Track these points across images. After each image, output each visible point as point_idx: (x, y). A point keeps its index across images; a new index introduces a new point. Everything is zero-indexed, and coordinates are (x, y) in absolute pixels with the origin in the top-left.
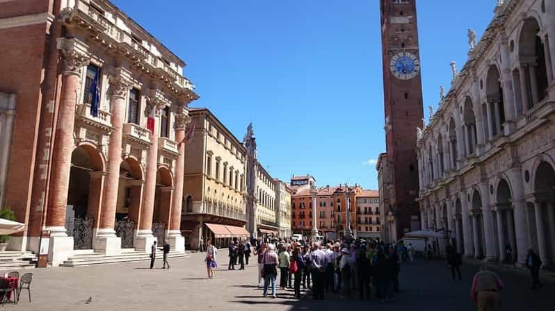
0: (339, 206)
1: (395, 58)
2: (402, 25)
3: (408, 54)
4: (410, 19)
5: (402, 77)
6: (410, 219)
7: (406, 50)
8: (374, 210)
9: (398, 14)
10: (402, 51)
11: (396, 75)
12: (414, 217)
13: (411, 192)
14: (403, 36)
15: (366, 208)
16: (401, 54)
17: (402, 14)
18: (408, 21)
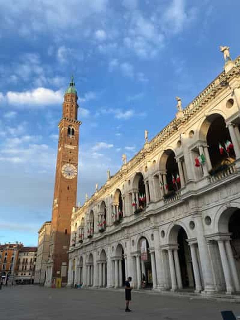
0: (5, 258)
1: (65, 166)
2: (71, 150)
3: (72, 165)
4: (75, 148)
5: (68, 177)
6: (61, 265)
7: (71, 163)
8: (29, 261)
9: (70, 144)
10: (69, 163)
11: (65, 176)
12: (64, 264)
13: (65, 247)
14: (70, 156)
15: (24, 259)
16: (68, 165)
17: (71, 144)
18: (73, 149)
